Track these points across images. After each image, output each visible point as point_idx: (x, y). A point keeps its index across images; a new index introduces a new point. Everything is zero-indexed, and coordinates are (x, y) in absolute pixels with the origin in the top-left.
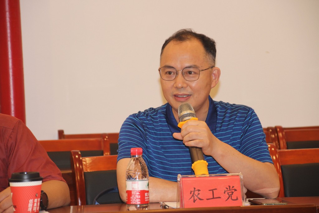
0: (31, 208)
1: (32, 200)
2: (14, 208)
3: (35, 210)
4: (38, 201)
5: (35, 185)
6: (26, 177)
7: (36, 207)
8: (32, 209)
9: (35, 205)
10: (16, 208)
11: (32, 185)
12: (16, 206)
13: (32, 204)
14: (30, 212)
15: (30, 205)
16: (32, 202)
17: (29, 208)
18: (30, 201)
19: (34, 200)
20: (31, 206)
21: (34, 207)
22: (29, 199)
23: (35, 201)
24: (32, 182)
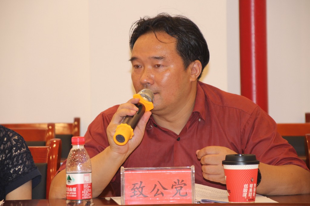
0: (246, 194)
1: (247, 185)
2: (229, 192)
3: (251, 196)
4: (253, 186)
5: (251, 169)
6: (241, 160)
7: (252, 193)
8: (248, 195)
9: (251, 190)
10: (230, 193)
11: (247, 169)
12: (229, 190)
13: (247, 189)
14: (245, 198)
15: (245, 190)
16: (248, 188)
17: (244, 193)
18: (245, 186)
19: (250, 185)
20: (247, 192)
21: (250, 193)
22: (244, 183)
23: (250, 187)
24: (247, 165)
